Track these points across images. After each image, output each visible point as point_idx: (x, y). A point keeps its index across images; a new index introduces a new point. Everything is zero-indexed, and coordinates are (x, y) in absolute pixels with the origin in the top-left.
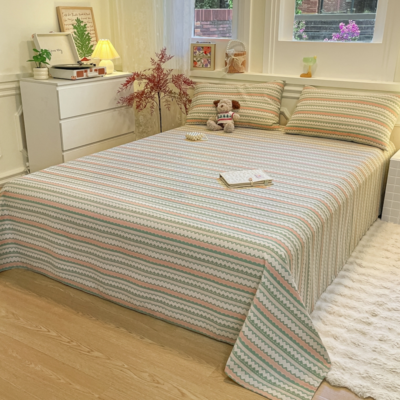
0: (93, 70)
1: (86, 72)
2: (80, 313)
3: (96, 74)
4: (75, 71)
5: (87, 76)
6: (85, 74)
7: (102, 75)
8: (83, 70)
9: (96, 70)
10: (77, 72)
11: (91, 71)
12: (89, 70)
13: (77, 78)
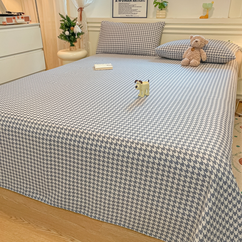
0: (20, 18)
1: (14, 18)
2: (14, 218)
3: (23, 21)
4: (5, 18)
5: (16, 22)
6: (13, 20)
7: (28, 22)
8: (11, 17)
9: (22, 18)
10: (7, 18)
11: (18, 18)
12: (16, 17)
13: (7, 24)
